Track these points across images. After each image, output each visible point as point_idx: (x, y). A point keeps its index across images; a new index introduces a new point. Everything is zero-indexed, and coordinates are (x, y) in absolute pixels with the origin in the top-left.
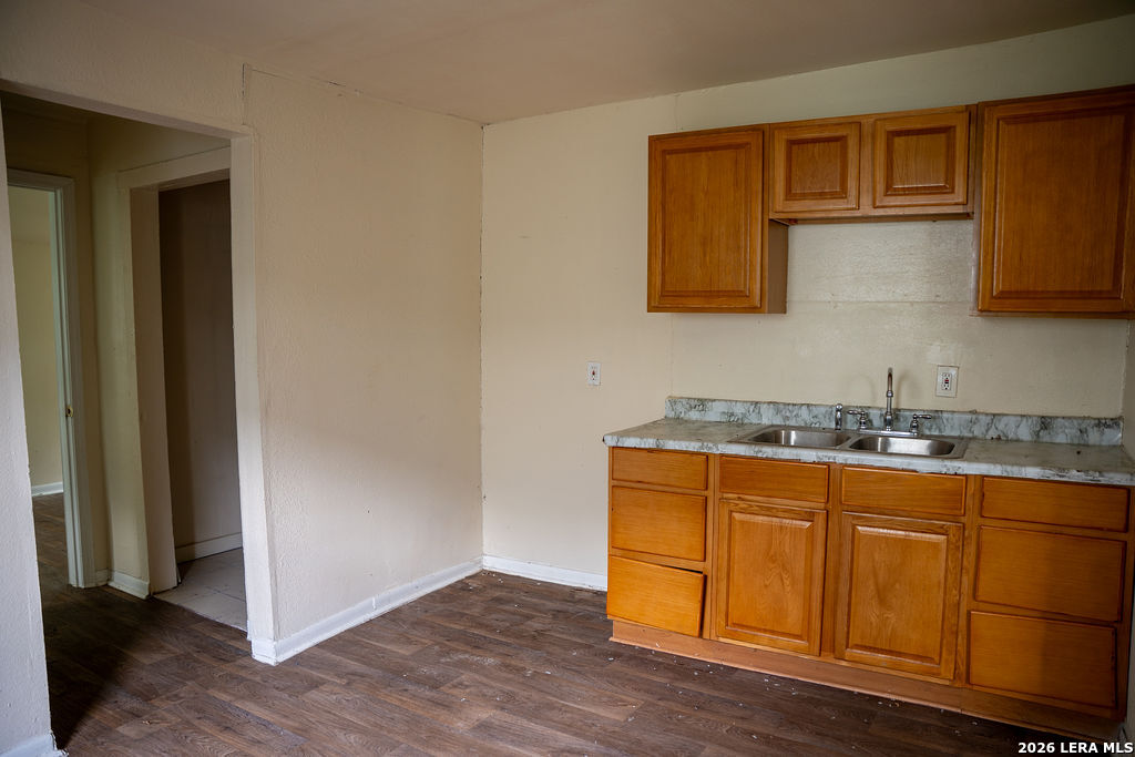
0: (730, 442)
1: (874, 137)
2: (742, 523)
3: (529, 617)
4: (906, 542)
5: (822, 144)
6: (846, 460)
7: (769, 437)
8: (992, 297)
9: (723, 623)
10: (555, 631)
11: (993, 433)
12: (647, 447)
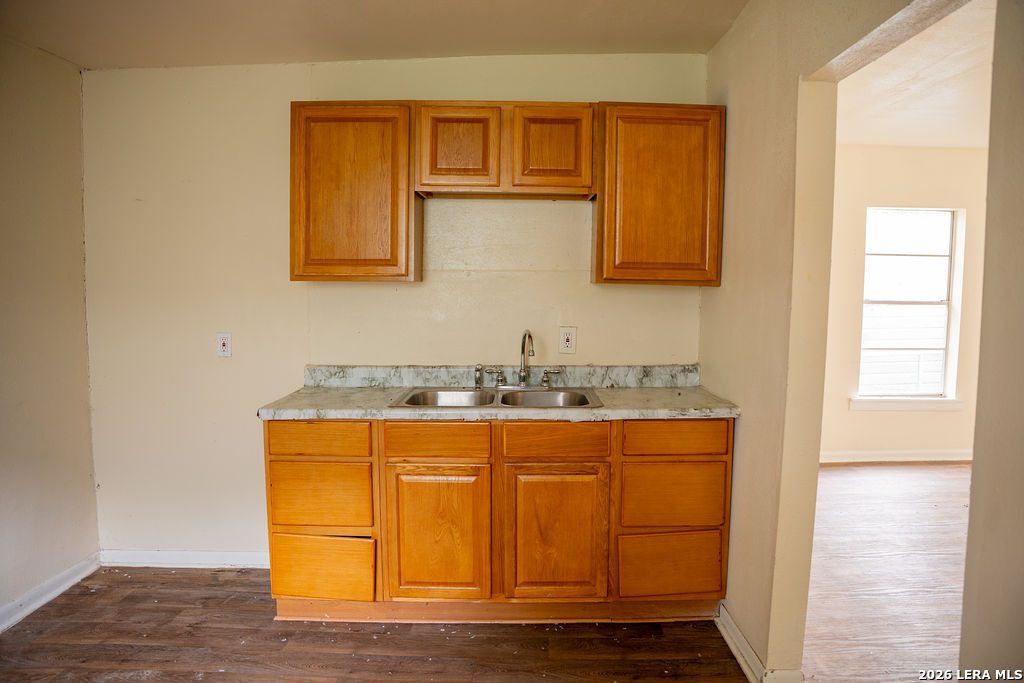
0: (391, 407)
1: (512, 121)
2: (409, 484)
3: (176, 612)
4: (563, 484)
5: (466, 124)
6: (507, 416)
7: (417, 400)
8: (615, 267)
9: (396, 583)
10: (212, 621)
11: (607, 383)
12: (307, 418)
